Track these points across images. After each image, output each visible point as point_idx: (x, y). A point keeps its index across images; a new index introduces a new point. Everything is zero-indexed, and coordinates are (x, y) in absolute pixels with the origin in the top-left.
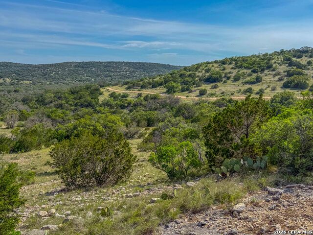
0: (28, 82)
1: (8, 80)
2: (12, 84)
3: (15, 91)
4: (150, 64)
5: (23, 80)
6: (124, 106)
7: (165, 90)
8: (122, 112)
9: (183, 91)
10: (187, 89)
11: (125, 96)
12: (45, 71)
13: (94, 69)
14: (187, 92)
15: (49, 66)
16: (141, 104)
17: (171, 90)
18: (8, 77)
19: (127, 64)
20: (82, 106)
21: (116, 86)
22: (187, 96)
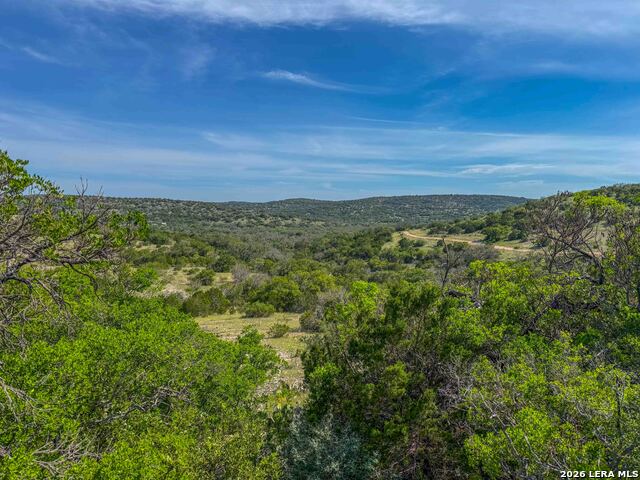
0: (320, 223)
1: (298, 221)
2: (301, 225)
3: (297, 234)
4: (492, 197)
5: (315, 221)
6: (412, 258)
7: (483, 237)
8: (403, 268)
9: (512, 238)
10: (519, 237)
11: (419, 244)
12: (344, 209)
13: (407, 206)
14: (517, 241)
15: (351, 202)
16: (436, 257)
17: (492, 238)
18: (298, 216)
19: (456, 197)
20: (357, 256)
21: (419, 230)
22: (516, 248)
